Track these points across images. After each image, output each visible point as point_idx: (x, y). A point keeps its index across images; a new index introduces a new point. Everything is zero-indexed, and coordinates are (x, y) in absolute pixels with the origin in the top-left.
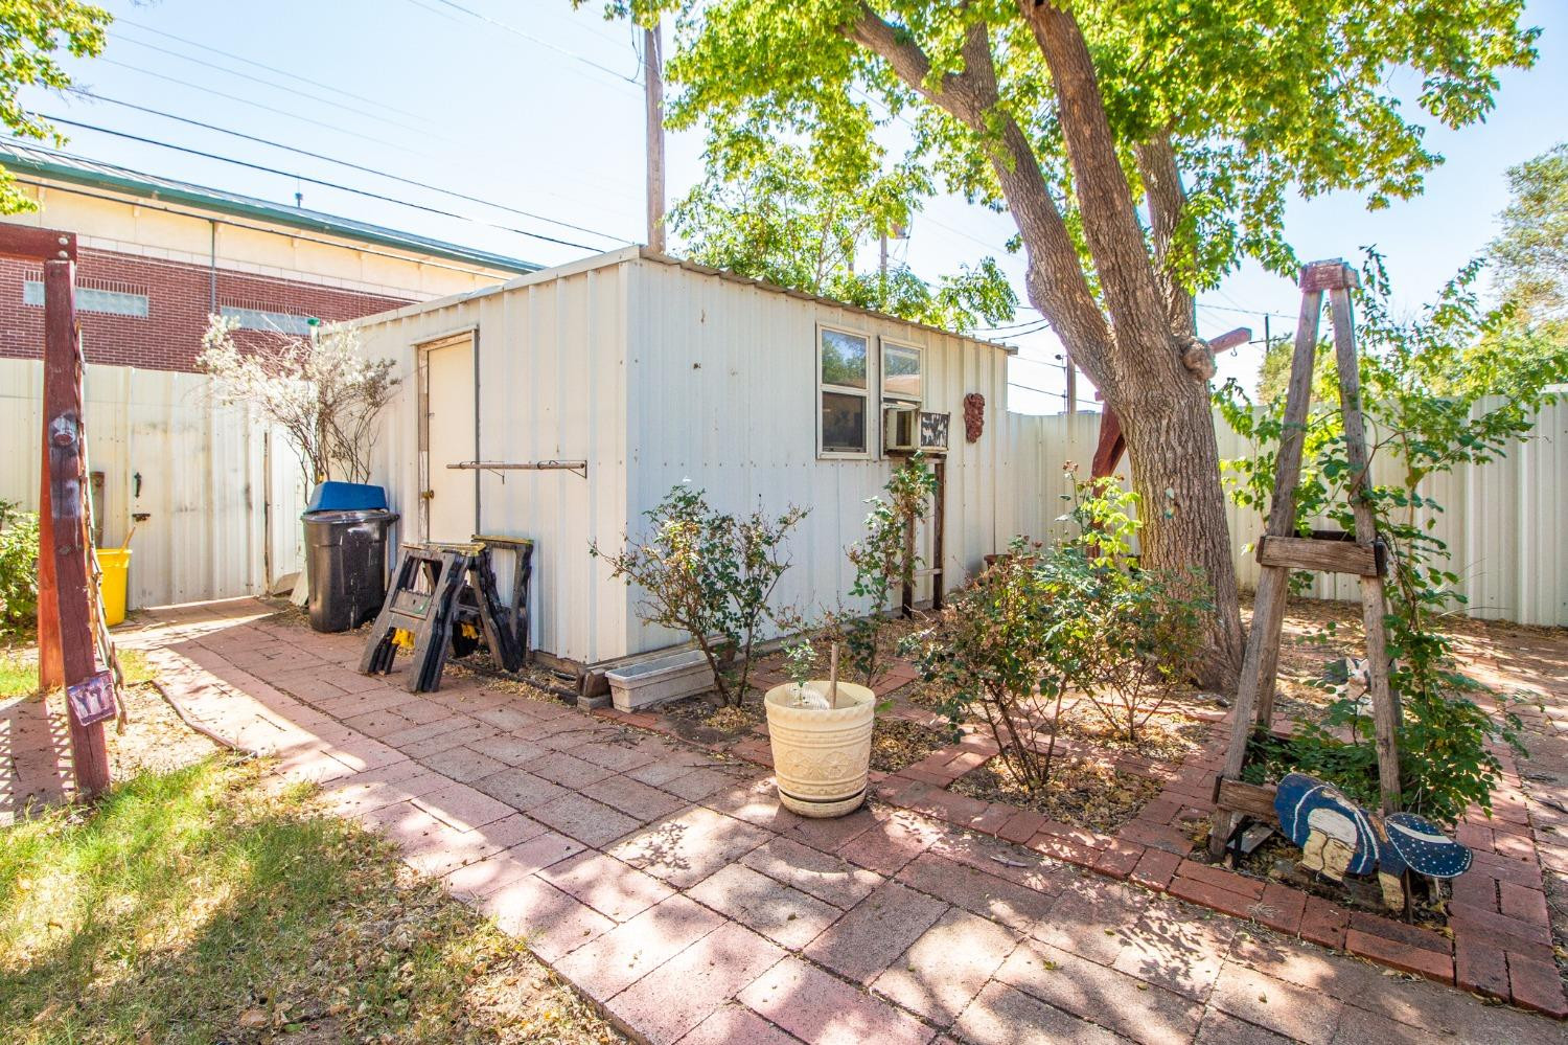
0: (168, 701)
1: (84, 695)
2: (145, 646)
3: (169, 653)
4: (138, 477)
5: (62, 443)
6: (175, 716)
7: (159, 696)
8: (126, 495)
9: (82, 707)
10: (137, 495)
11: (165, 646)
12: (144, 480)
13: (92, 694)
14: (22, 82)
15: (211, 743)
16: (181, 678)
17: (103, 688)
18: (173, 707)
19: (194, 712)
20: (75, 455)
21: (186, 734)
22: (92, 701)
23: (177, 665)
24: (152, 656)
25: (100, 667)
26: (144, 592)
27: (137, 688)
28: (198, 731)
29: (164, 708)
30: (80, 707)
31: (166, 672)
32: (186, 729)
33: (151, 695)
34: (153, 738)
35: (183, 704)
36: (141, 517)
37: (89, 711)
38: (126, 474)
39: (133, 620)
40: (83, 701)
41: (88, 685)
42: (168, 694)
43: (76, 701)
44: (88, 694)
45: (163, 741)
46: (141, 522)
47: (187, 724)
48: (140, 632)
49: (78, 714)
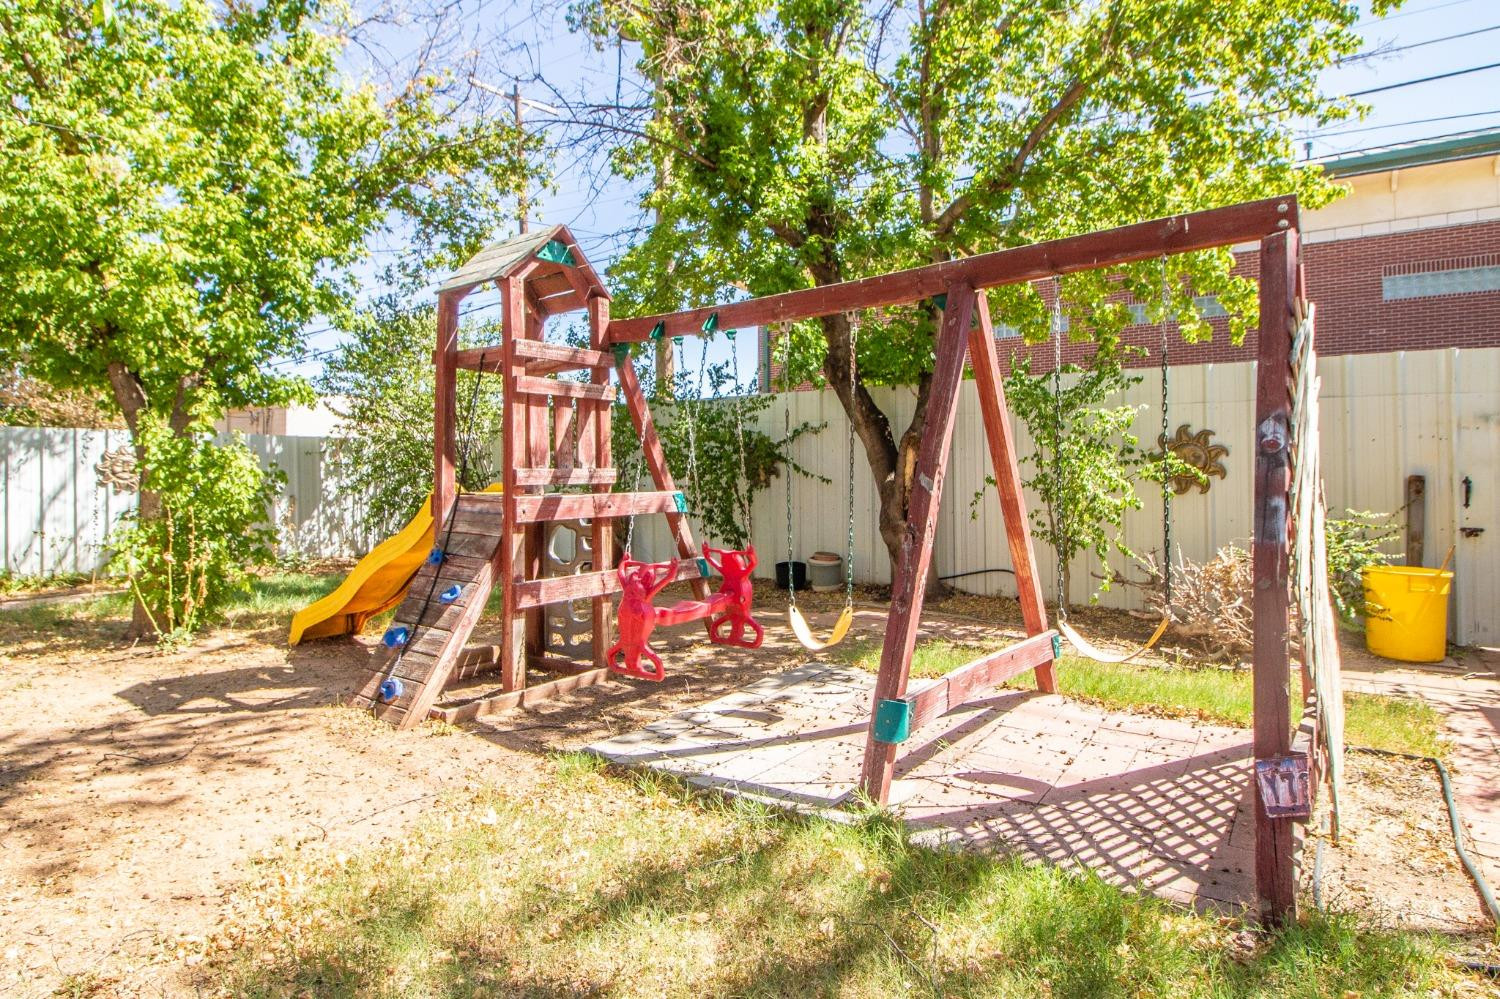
0: (1445, 798)
1: (1274, 777)
2: (1454, 701)
3: (1482, 722)
4: (1467, 482)
5: (1270, 451)
6: (1446, 828)
7: (1437, 786)
8: (1452, 504)
9: (1270, 791)
10: (1467, 505)
11: (1481, 710)
12: (1475, 486)
13: (1283, 778)
14: (1320, 67)
15: (1476, 901)
16: (1479, 767)
17: (1297, 775)
18: (1449, 811)
19: (1475, 833)
20: (1282, 465)
21: (1450, 865)
22: (1282, 787)
23: (1481, 743)
24: (1456, 721)
25: (1299, 743)
26: (1477, 626)
27: (1414, 762)
28: (1467, 870)
29: (1435, 809)
30: (1267, 791)
31: (1465, 751)
32: (1452, 857)
33: (1428, 780)
34: (1404, 852)
35: (1464, 812)
36: (1472, 533)
37: (1277, 799)
38: (1451, 479)
39: (1458, 659)
40: (1272, 783)
41: (1278, 764)
42: (1451, 787)
43: (1263, 782)
44: (1278, 777)
45: (1413, 862)
46: (1472, 538)
47: (1456, 850)
48: (1459, 680)
49: (1264, 799)
